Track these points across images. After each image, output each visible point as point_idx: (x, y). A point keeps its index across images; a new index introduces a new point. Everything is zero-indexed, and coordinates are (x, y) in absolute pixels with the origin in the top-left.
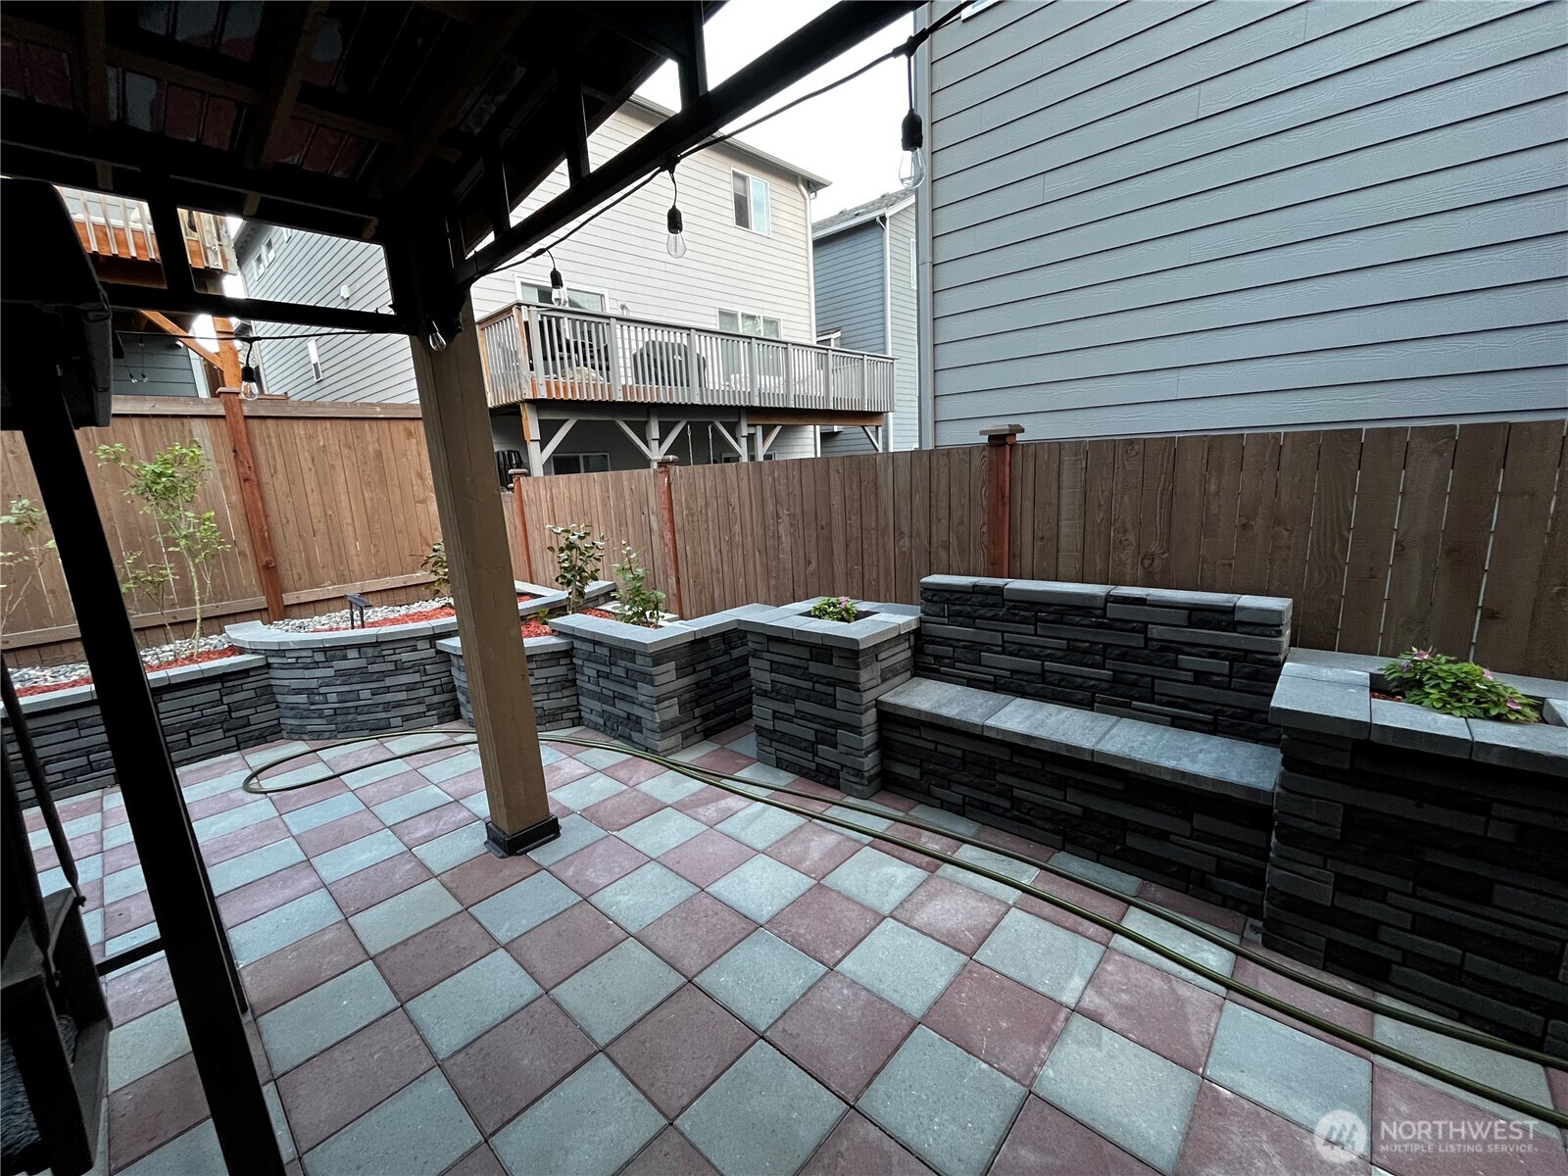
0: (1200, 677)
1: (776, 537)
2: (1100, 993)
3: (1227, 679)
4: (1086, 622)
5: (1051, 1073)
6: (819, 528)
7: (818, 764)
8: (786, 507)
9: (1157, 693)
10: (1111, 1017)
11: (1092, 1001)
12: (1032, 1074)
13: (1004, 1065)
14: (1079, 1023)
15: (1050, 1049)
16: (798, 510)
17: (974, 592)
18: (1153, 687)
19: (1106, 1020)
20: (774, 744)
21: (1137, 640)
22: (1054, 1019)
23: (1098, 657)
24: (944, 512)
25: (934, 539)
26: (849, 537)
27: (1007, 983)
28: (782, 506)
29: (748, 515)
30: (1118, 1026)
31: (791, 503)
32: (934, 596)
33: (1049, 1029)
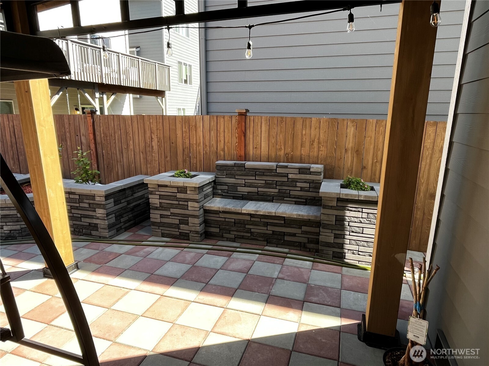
0: (302, 189)
1: (151, 147)
2: (282, 274)
3: (309, 188)
4: (271, 174)
5: (274, 291)
6: (171, 143)
7: (180, 232)
8: (156, 134)
9: (291, 195)
10: (286, 278)
11: (281, 276)
12: (269, 292)
13: (262, 292)
14: (278, 280)
15: (272, 287)
16: (162, 136)
17: (235, 166)
18: (290, 193)
19: (285, 279)
20: (160, 228)
21: (285, 179)
22: (272, 281)
23: (274, 185)
24: (222, 138)
25: (219, 148)
26: (184, 147)
27: (259, 277)
28: (154, 134)
29: (137, 137)
30: (288, 279)
31: (158, 132)
32: (220, 168)
33: (271, 283)
